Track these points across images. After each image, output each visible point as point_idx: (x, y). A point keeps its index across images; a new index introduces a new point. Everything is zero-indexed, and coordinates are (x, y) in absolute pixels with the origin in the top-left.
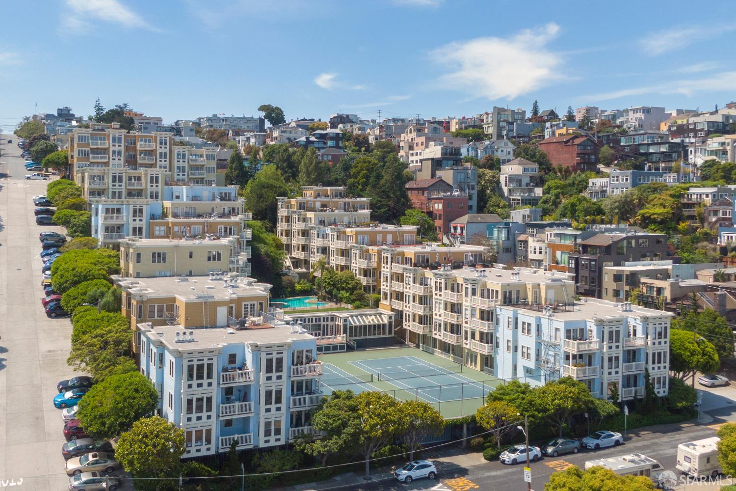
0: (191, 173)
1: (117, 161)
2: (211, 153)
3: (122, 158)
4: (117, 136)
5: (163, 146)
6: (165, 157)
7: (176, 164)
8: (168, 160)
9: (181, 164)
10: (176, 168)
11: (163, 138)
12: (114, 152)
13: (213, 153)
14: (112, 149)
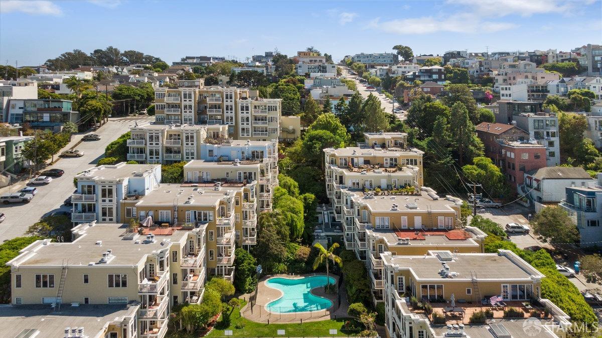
0: (254, 123)
1: (188, 114)
2: (273, 105)
3: (193, 111)
4: (187, 93)
5: (229, 100)
6: (231, 109)
7: (240, 115)
8: (233, 111)
9: (245, 115)
10: (240, 118)
11: (229, 93)
12: (185, 107)
13: (275, 105)
14: (183, 103)
